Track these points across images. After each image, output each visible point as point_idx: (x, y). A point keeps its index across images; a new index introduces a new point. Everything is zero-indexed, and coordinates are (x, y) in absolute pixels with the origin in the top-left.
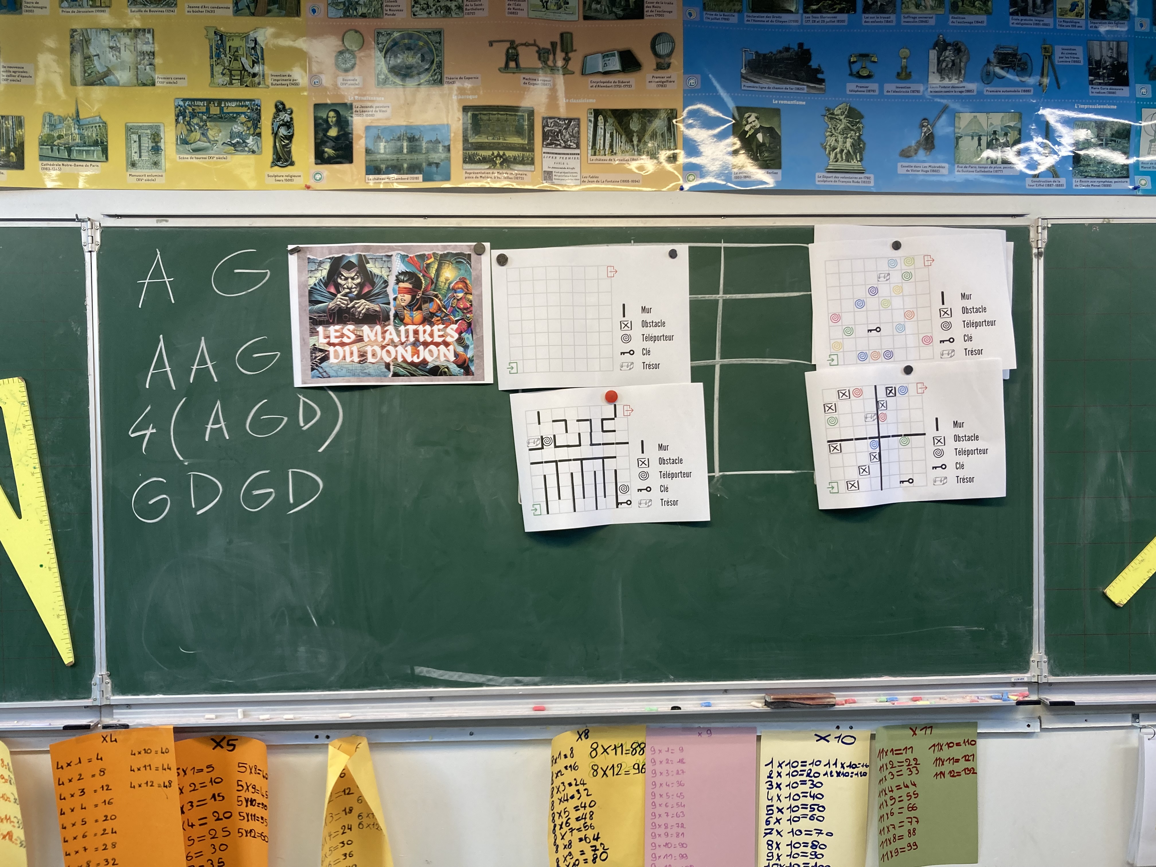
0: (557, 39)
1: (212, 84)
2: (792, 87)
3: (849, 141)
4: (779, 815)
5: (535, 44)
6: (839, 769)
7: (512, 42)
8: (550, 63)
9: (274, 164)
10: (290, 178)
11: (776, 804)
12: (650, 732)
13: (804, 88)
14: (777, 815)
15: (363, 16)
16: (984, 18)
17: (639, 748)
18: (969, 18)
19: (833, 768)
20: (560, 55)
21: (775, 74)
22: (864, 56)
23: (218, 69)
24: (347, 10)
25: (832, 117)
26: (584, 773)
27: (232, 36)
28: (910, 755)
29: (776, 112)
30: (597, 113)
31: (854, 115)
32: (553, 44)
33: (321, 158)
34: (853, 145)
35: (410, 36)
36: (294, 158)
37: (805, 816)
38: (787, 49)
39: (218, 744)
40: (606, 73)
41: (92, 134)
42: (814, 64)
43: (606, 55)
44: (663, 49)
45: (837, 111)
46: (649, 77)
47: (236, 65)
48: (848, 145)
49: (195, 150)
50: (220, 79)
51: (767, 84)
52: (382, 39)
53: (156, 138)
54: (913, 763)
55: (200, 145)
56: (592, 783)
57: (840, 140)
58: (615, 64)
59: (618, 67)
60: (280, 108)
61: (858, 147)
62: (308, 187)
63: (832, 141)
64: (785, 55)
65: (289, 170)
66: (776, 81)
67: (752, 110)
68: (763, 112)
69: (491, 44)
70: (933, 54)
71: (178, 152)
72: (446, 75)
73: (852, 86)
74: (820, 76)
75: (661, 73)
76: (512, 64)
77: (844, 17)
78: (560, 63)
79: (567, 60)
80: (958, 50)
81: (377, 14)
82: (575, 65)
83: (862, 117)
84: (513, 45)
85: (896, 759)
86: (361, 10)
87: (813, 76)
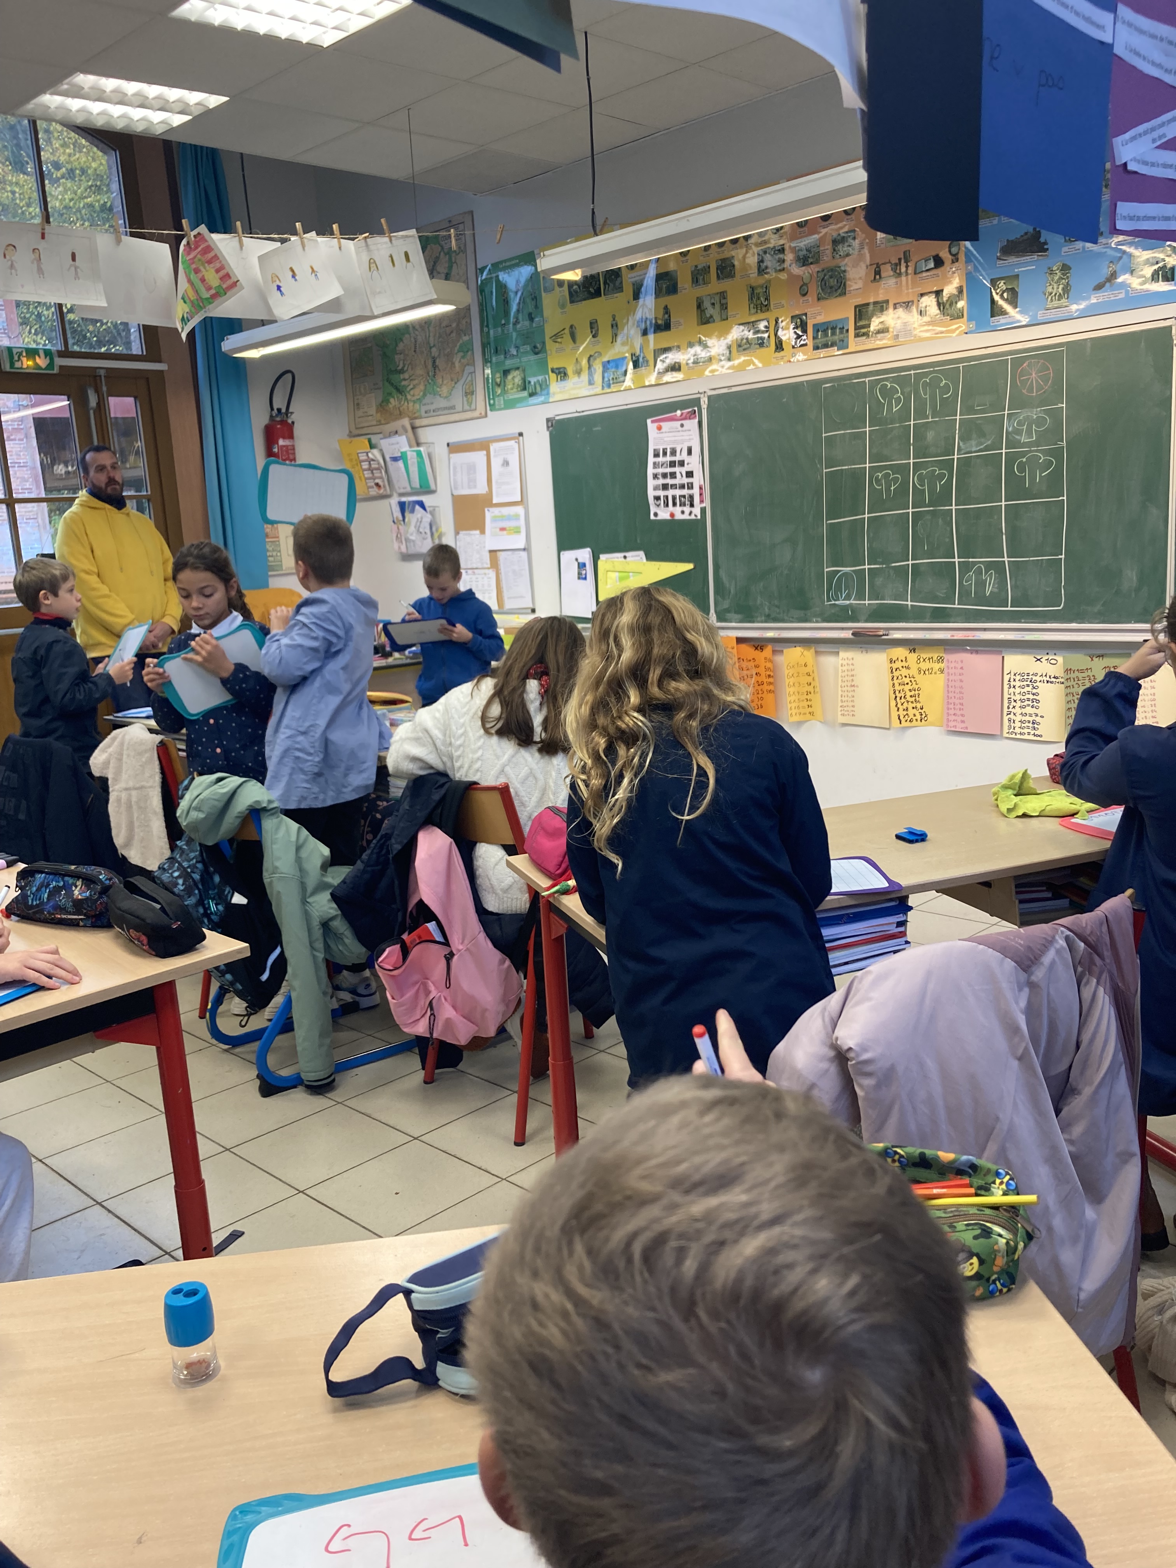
0: (902, 256)
1: (750, 314)
2: (1027, 258)
3: (1061, 286)
4: (1014, 704)
5: (890, 262)
6: (1048, 679)
7: (877, 264)
8: (898, 271)
9: (775, 351)
11: (1013, 697)
12: (946, 651)
13: (1035, 257)
14: (1013, 704)
15: (812, 263)
17: (940, 660)
19: (1044, 678)
20: (903, 265)
21: (1018, 252)
23: (752, 306)
24: (804, 262)
25: (1051, 273)
26: (913, 671)
27: (757, 287)
28: (1089, 673)
30: (922, 295)
31: (1065, 268)
32: (900, 260)
33: (794, 345)
34: (1063, 289)
36: (784, 347)
37: (1029, 705)
38: (1026, 234)
39: (756, 648)
40: (927, 270)
42: (1042, 240)
43: (927, 260)
44: (954, 250)
45: (1055, 268)
46: (948, 269)
47: (759, 302)
48: (1060, 290)
49: (744, 350)
50: (753, 311)
51: (1013, 260)
52: (820, 275)
54: (1092, 678)
55: (745, 346)
56: (919, 678)
57: (1055, 287)
59: (932, 266)
60: (777, 321)
61: (1067, 290)
62: (790, 362)
63: (1050, 289)
64: (1026, 237)
66: (1018, 256)
67: (1002, 279)
68: (1007, 279)
72: (846, 292)
73: (1064, 249)
74: (1046, 247)
75: (954, 265)
76: (878, 277)
78: (903, 269)
79: (907, 267)
81: (818, 261)
82: (911, 269)
83: (1070, 268)
84: (878, 266)
85: (1081, 675)
86: (810, 260)
87: (1041, 248)
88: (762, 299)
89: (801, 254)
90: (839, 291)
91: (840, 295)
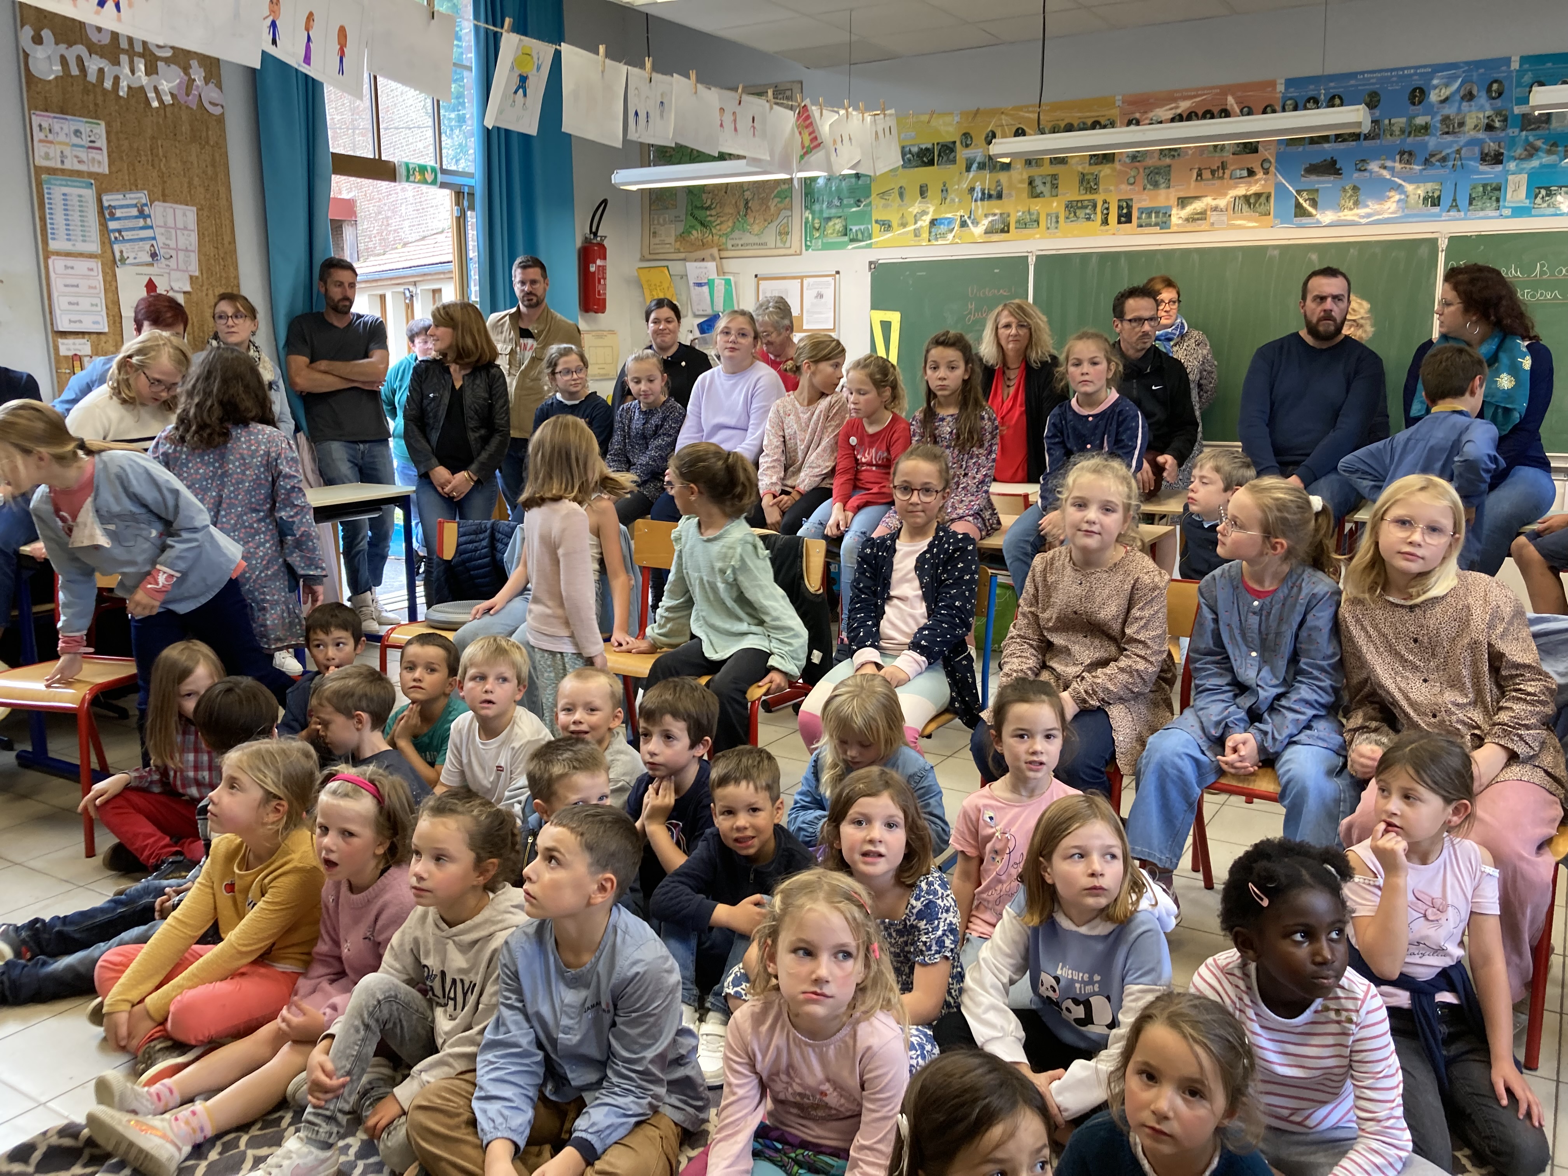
0: (1220, 166)
1: (1079, 194)
3: (1352, 201)
5: (1210, 168)
8: (1216, 176)
9: (1101, 225)
13: (1332, 178)
16: (1426, 137)
20: (1221, 171)
21: (1318, 173)
22: (1364, 160)
23: (1082, 188)
25: (1344, 190)
27: (1087, 174)
29: (1317, 190)
31: (1355, 189)
32: (1218, 168)
33: (1119, 222)
34: (1353, 203)
35: (1158, 169)
36: (1110, 222)
38: (1325, 161)
40: (1241, 179)
41: (1034, 217)
43: (1241, 170)
44: (1266, 165)
45: (1347, 188)
46: (1259, 178)
47: (1089, 186)
48: (1351, 203)
49: (1072, 221)
50: (1083, 192)
51: (1314, 178)
52: (1147, 171)
53: (1057, 217)
55: (1073, 219)
57: (1347, 201)
58: (1245, 173)
59: (1246, 175)
60: (1105, 202)
61: (1356, 204)
63: (1343, 202)
64: (1325, 163)
65: (1107, 227)
66: (1318, 176)
67: (1305, 191)
68: (1309, 191)
70: (1398, 156)
71: (1065, 222)
72: (1171, 184)
73: (1356, 175)
74: (1340, 172)
76: (1200, 179)
77: (1355, 143)
78: (1220, 175)
79: (1223, 173)
80: (1410, 154)
81: (1145, 160)
82: (1227, 175)
83: (1359, 189)
84: (1200, 170)
86: (1139, 159)
87: (1337, 172)
88: (1092, 184)
90: (1164, 185)
91: (1164, 188)
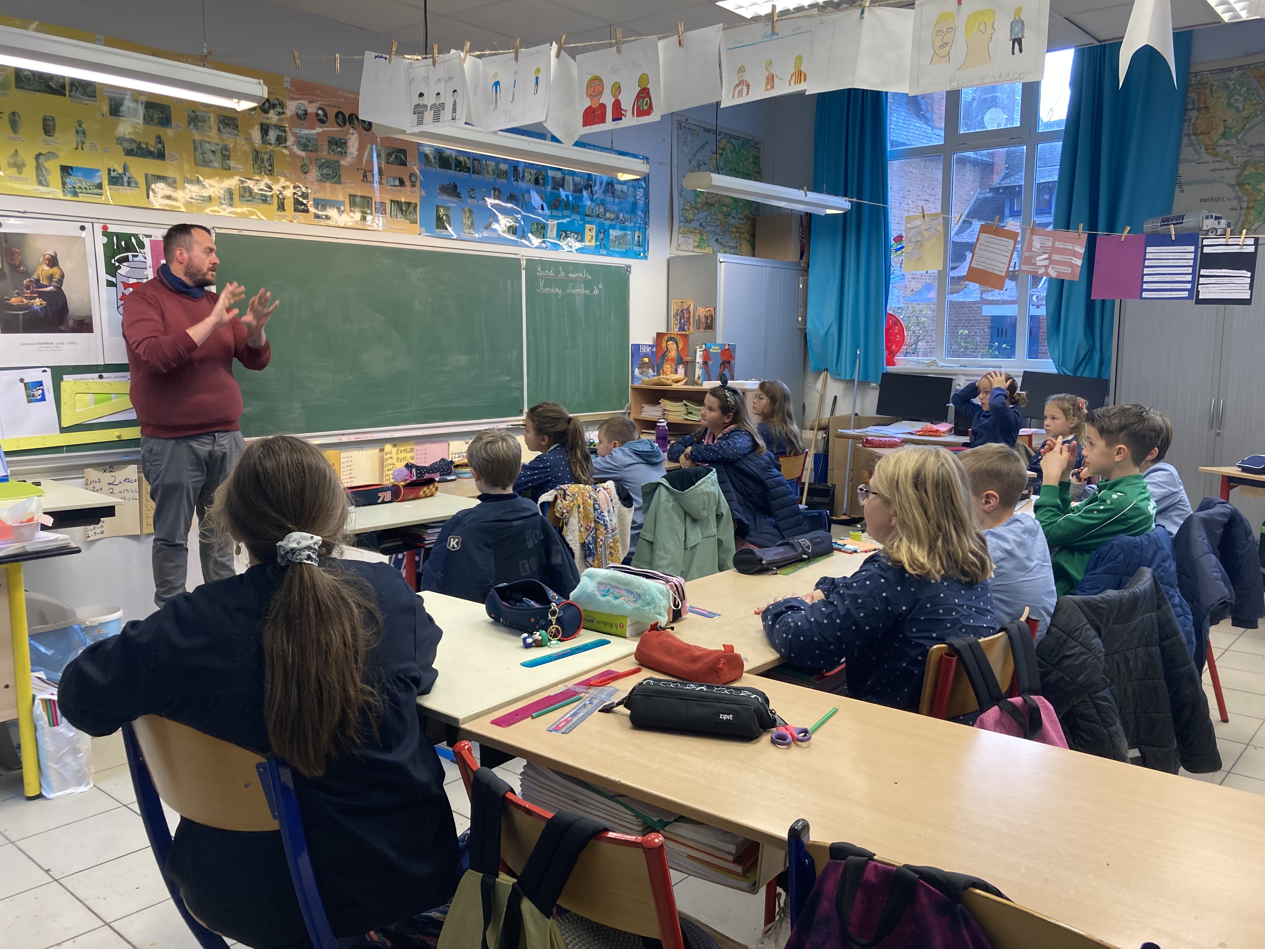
1: (254, 172)
2: (452, 199)
3: (470, 221)
7: (365, 170)
9: (278, 210)
10: (284, 217)
12: (416, 443)
13: (455, 199)
15: (311, 151)
16: (506, 181)
17: (412, 450)
18: (502, 180)
20: (379, 177)
21: (447, 193)
22: (473, 190)
23: (256, 166)
24: (304, 147)
25: (465, 212)
27: (261, 152)
29: (449, 208)
30: (392, 201)
31: (470, 211)
33: (296, 210)
35: (328, 162)
36: (286, 208)
38: (451, 184)
40: (394, 186)
42: (458, 191)
43: (394, 179)
44: (413, 179)
45: (466, 210)
46: (408, 190)
47: (262, 165)
48: (470, 223)
49: (247, 201)
50: (257, 170)
51: (445, 197)
52: (318, 162)
55: (248, 198)
57: (467, 221)
58: (397, 182)
59: (398, 184)
61: (472, 224)
62: (291, 221)
63: (465, 221)
64: (450, 186)
65: (283, 213)
66: (448, 196)
67: (442, 207)
68: (444, 207)
69: (358, 170)
70: (492, 192)
71: (240, 200)
72: (342, 180)
73: (469, 200)
74: (460, 195)
75: (413, 189)
76: (365, 179)
77: (467, 174)
78: (379, 180)
79: (381, 179)
80: (499, 192)
81: (316, 151)
82: (384, 181)
83: (473, 213)
84: (365, 172)
86: (310, 148)
87: (458, 195)
88: (267, 164)
89: (302, 141)
90: (335, 179)
91: (336, 183)
